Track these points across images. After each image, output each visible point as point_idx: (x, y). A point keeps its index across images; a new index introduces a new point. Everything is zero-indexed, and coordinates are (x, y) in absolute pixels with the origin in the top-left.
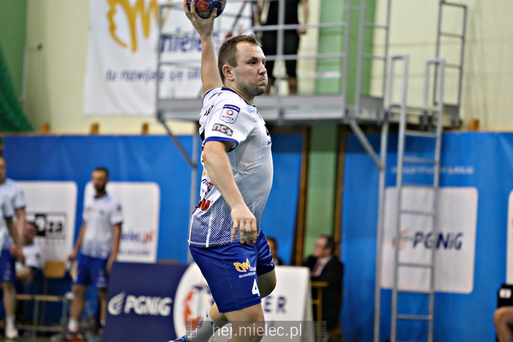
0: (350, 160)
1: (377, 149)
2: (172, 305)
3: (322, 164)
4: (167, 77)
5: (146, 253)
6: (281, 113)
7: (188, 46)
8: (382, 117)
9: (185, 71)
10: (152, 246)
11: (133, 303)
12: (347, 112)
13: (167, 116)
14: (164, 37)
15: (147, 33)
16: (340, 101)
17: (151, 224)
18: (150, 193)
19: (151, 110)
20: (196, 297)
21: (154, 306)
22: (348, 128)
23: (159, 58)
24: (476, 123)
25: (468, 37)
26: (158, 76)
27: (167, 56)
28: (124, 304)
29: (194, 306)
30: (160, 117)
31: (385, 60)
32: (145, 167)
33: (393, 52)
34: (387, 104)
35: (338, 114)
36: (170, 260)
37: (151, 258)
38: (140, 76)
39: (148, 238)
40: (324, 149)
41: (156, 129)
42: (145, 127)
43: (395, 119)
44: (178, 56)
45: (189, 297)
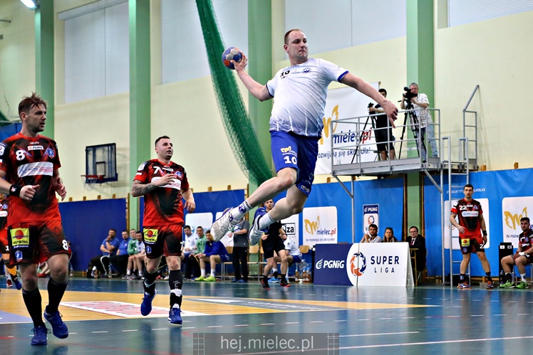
0: (427, 189)
1: (439, 183)
2: (345, 264)
3: (413, 191)
4: (338, 154)
5: (333, 239)
6: (391, 169)
7: (347, 140)
8: (440, 167)
9: (346, 151)
10: (335, 236)
11: (327, 263)
12: (422, 166)
13: (338, 173)
14: (335, 136)
15: (327, 136)
16: (419, 160)
17: (334, 225)
18: (332, 211)
19: (330, 171)
20: (356, 259)
21: (336, 264)
22: (424, 173)
23: (332, 146)
24: (485, 167)
25: (478, 127)
26: (333, 154)
27: (335, 146)
28: (323, 264)
29: (355, 263)
30: (334, 174)
31: (439, 140)
32: (329, 198)
33: (442, 136)
34: (442, 161)
35: (419, 167)
36: (344, 241)
37: (335, 242)
38: (325, 155)
39: (333, 232)
40: (414, 185)
41: (334, 180)
42: (329, 179)
43: (446, 168)
44: (343, 144)
45: (353, 259)
